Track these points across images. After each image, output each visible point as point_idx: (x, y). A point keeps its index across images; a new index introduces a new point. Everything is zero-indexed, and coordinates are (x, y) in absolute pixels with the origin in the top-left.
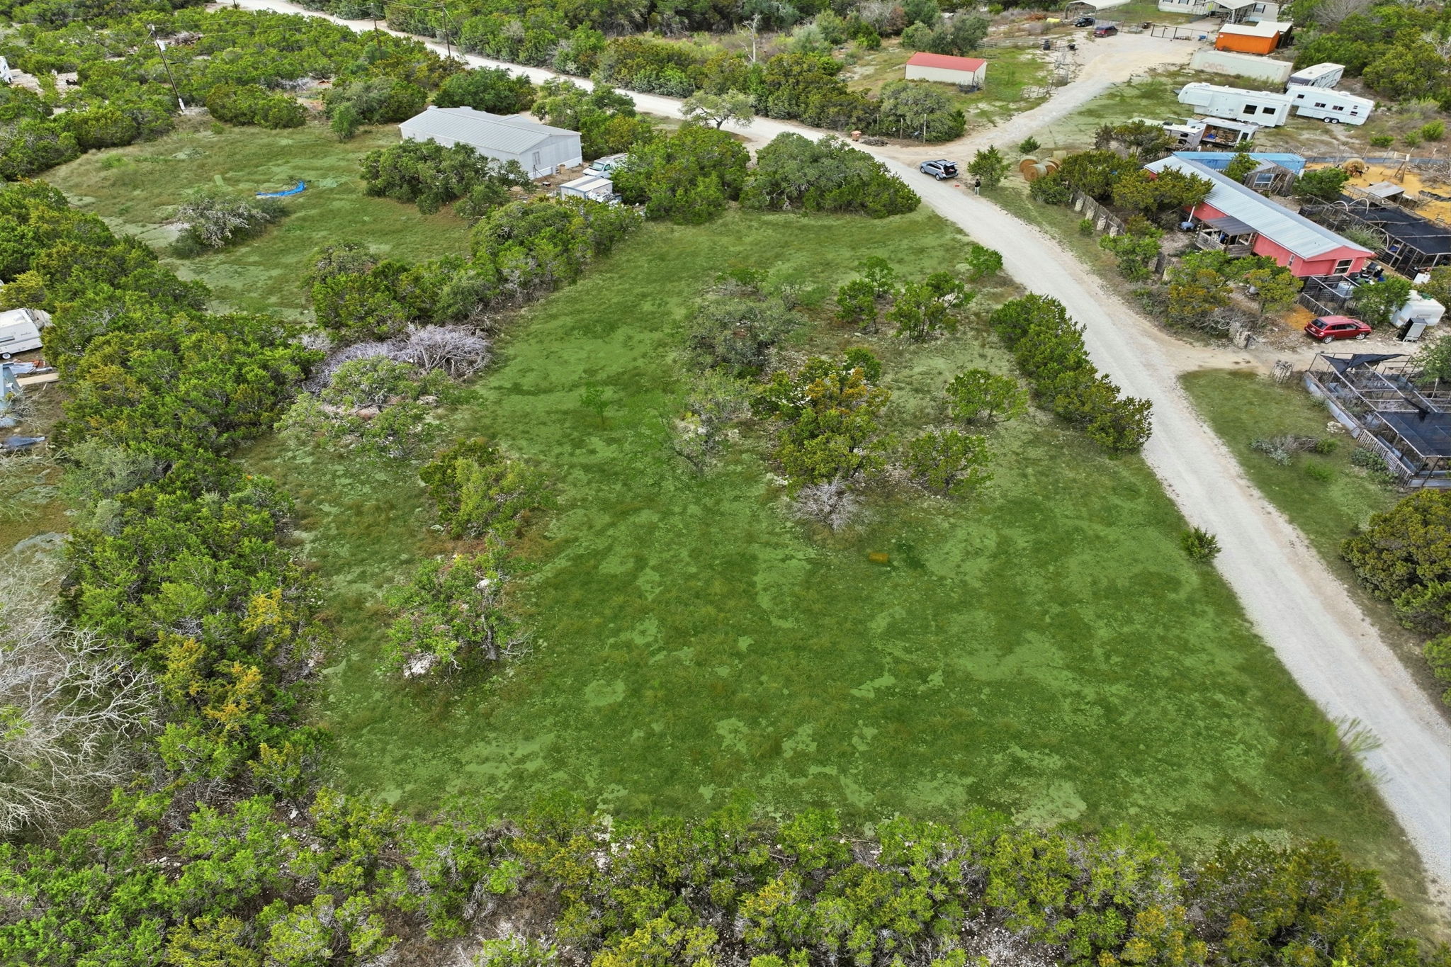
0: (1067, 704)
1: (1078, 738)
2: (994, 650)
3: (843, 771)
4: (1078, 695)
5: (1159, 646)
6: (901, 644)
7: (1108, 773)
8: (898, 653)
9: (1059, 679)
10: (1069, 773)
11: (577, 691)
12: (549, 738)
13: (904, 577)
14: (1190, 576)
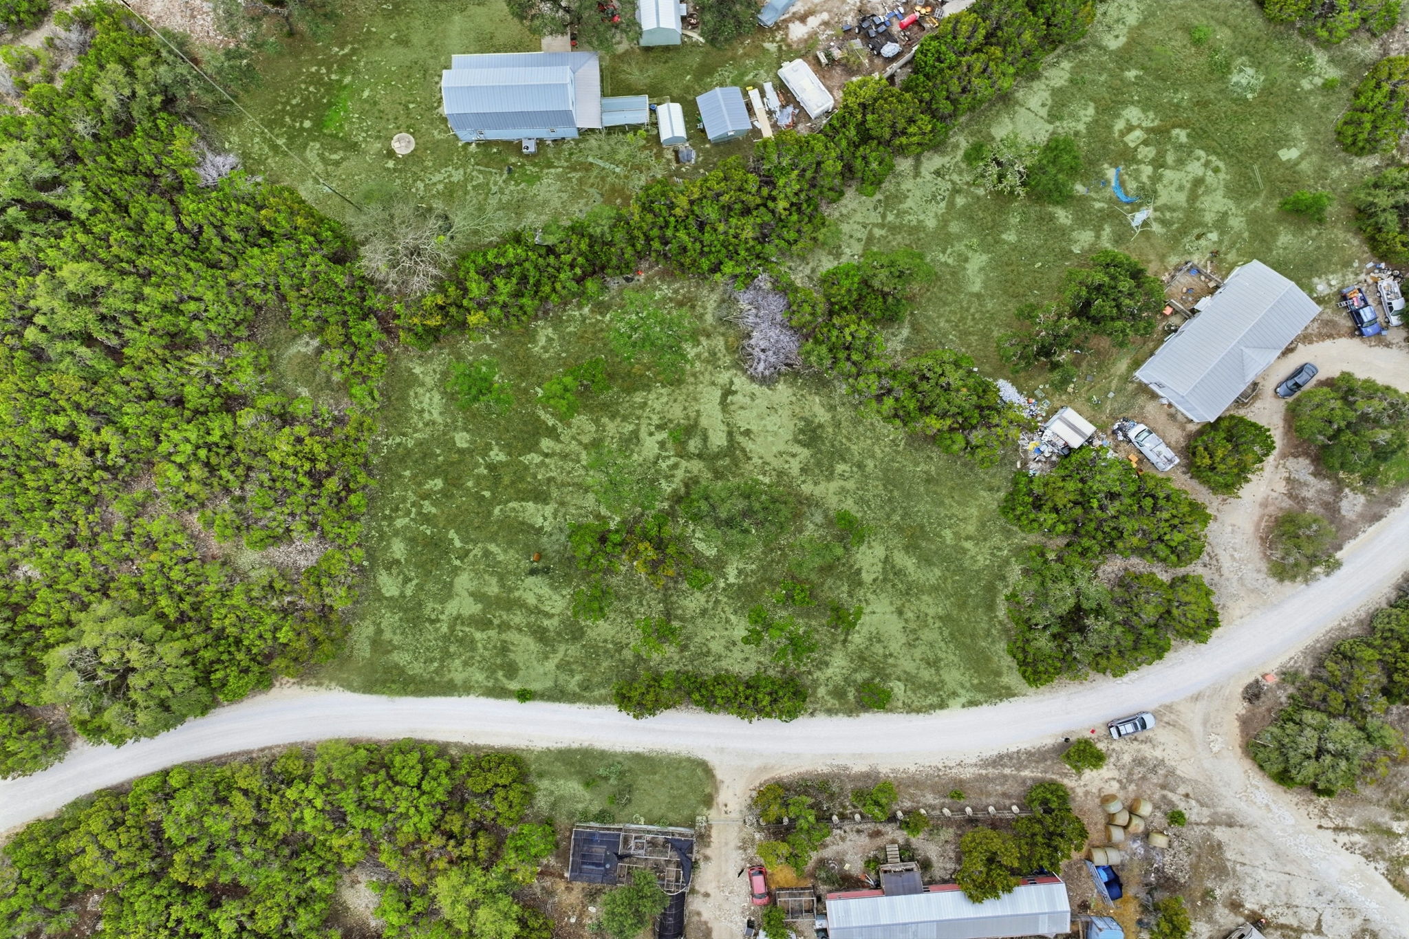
0: (437, 606)
1: (420, 604)
2: (472, 589)
3: (412, 519)
4: (443, 613)
5: (468, 654)
6: (480, 554)
7: (401, 609)
8: (474, 552)
9: (452, 608)
10: (402, 595)
11: (466, 429)
12: (440, 420)
13: (525, 564)
14: (514, 686)
